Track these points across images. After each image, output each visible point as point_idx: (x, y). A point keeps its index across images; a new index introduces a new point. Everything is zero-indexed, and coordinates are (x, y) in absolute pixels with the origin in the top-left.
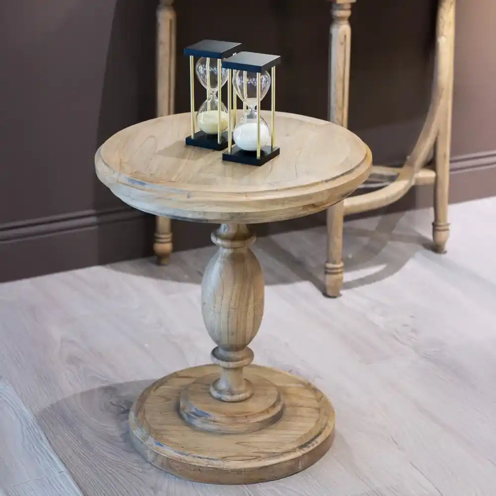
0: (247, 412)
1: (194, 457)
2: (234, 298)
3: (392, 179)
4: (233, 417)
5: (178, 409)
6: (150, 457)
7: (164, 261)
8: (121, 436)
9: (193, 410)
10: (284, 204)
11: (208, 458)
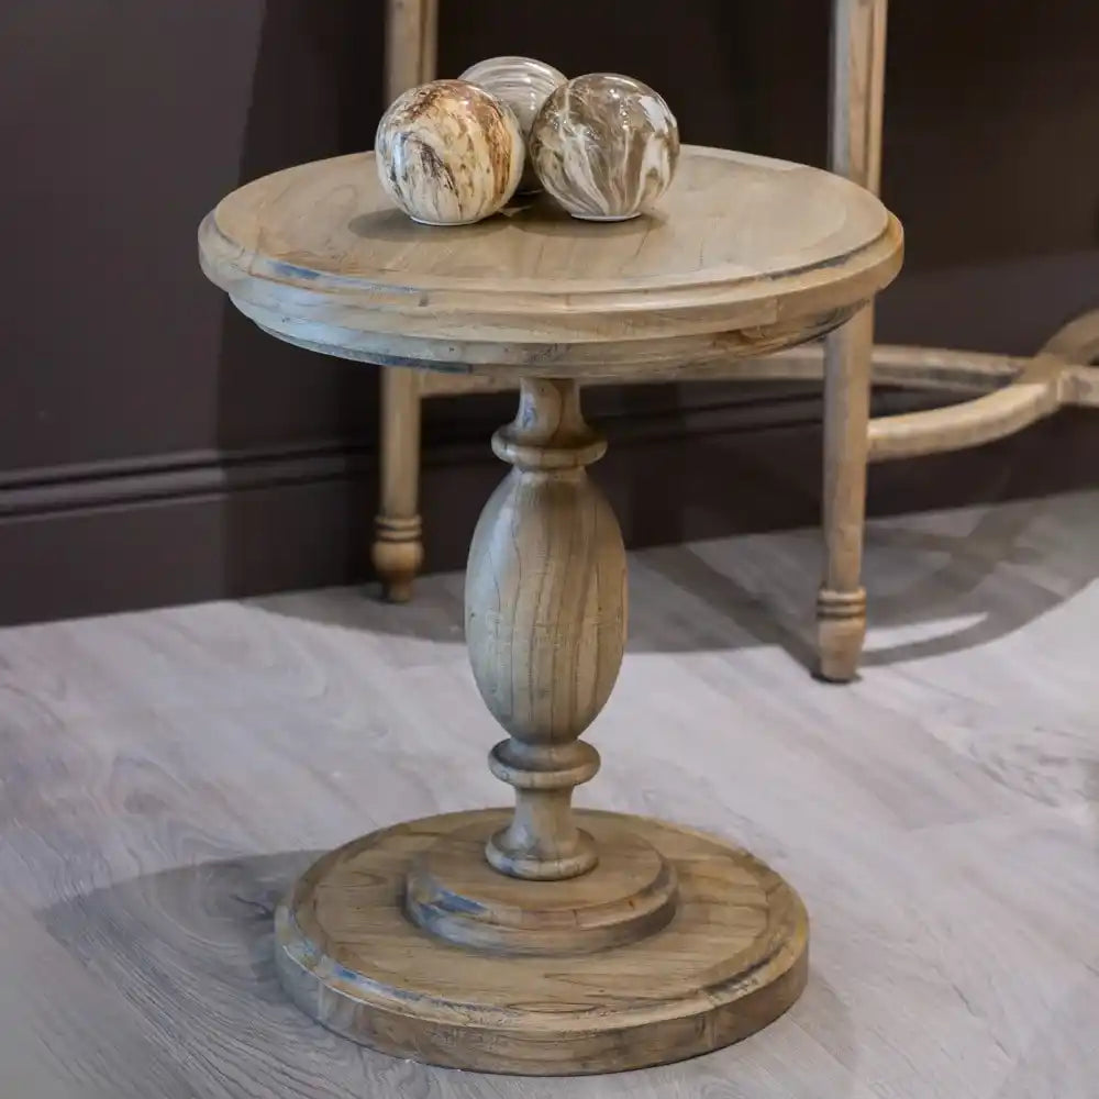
0: (578, 902)
1: (436, 1002)
2: (545, 598)
3: (1004, 381)
4: (539, 912)
5: (402, 902)
6: (324, 1007)
7: (401, 592)
8: (254, 967)
9: (440, 897)
10: (661, 324)
11: (469, 1007)
